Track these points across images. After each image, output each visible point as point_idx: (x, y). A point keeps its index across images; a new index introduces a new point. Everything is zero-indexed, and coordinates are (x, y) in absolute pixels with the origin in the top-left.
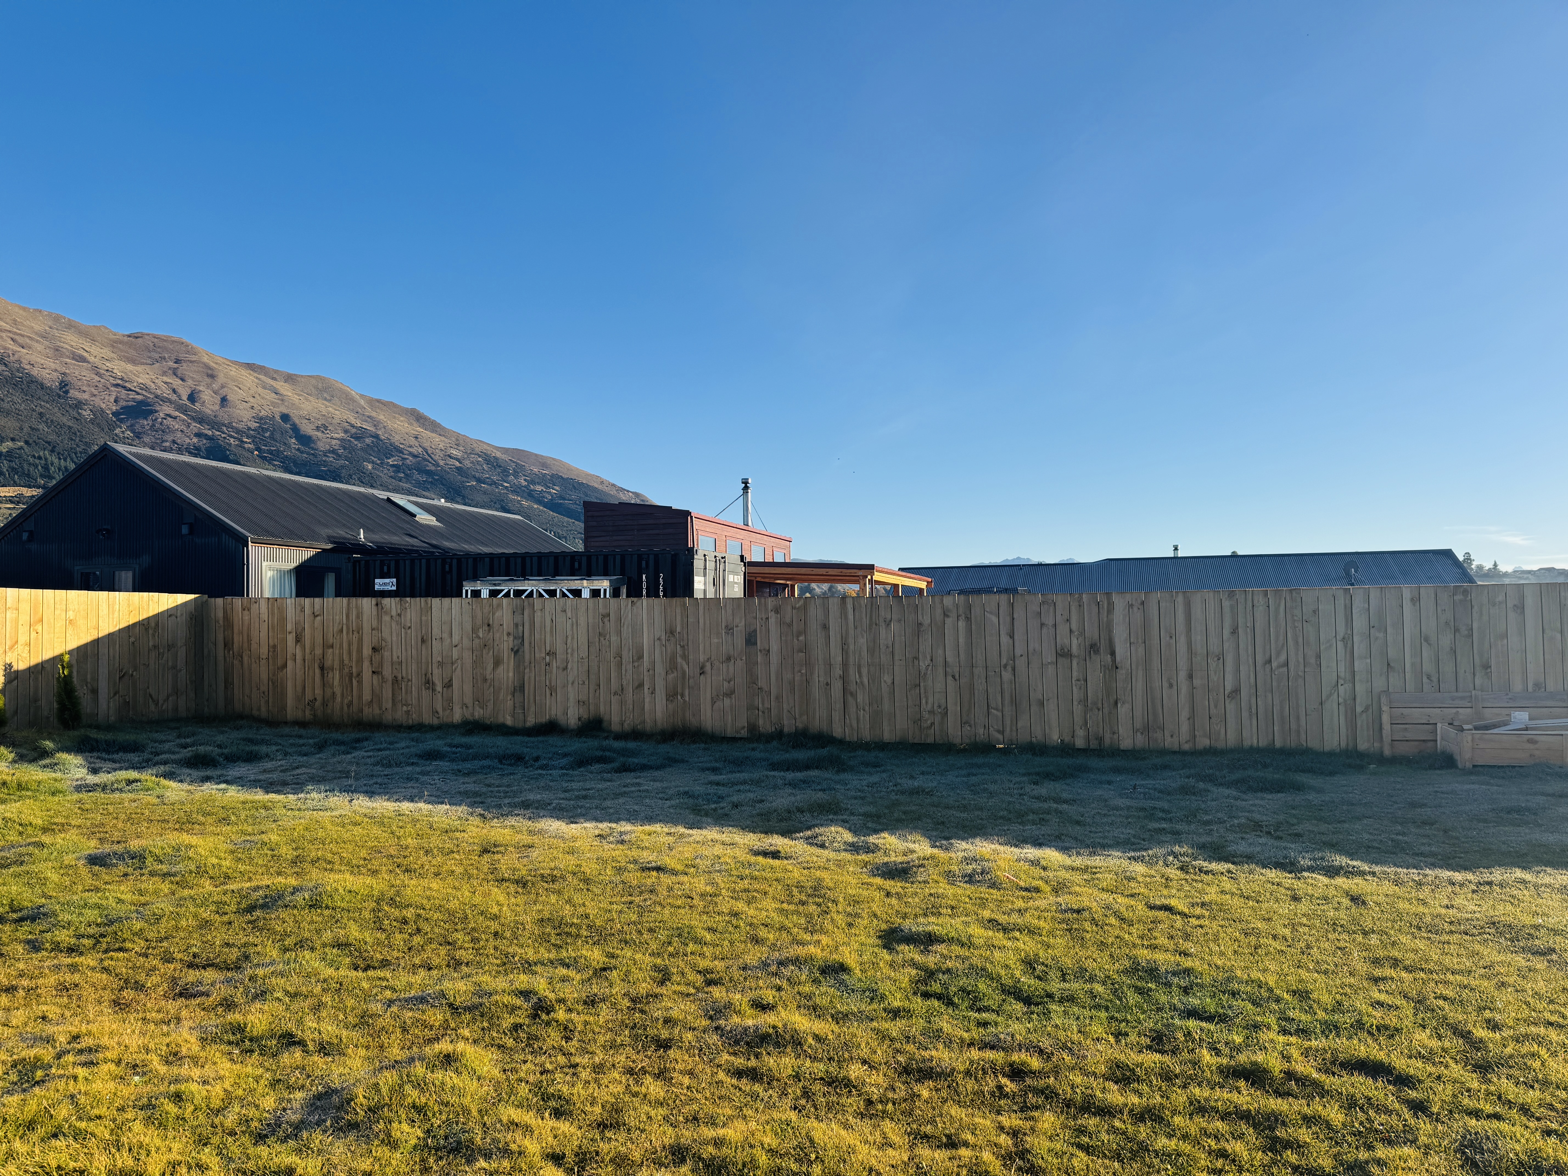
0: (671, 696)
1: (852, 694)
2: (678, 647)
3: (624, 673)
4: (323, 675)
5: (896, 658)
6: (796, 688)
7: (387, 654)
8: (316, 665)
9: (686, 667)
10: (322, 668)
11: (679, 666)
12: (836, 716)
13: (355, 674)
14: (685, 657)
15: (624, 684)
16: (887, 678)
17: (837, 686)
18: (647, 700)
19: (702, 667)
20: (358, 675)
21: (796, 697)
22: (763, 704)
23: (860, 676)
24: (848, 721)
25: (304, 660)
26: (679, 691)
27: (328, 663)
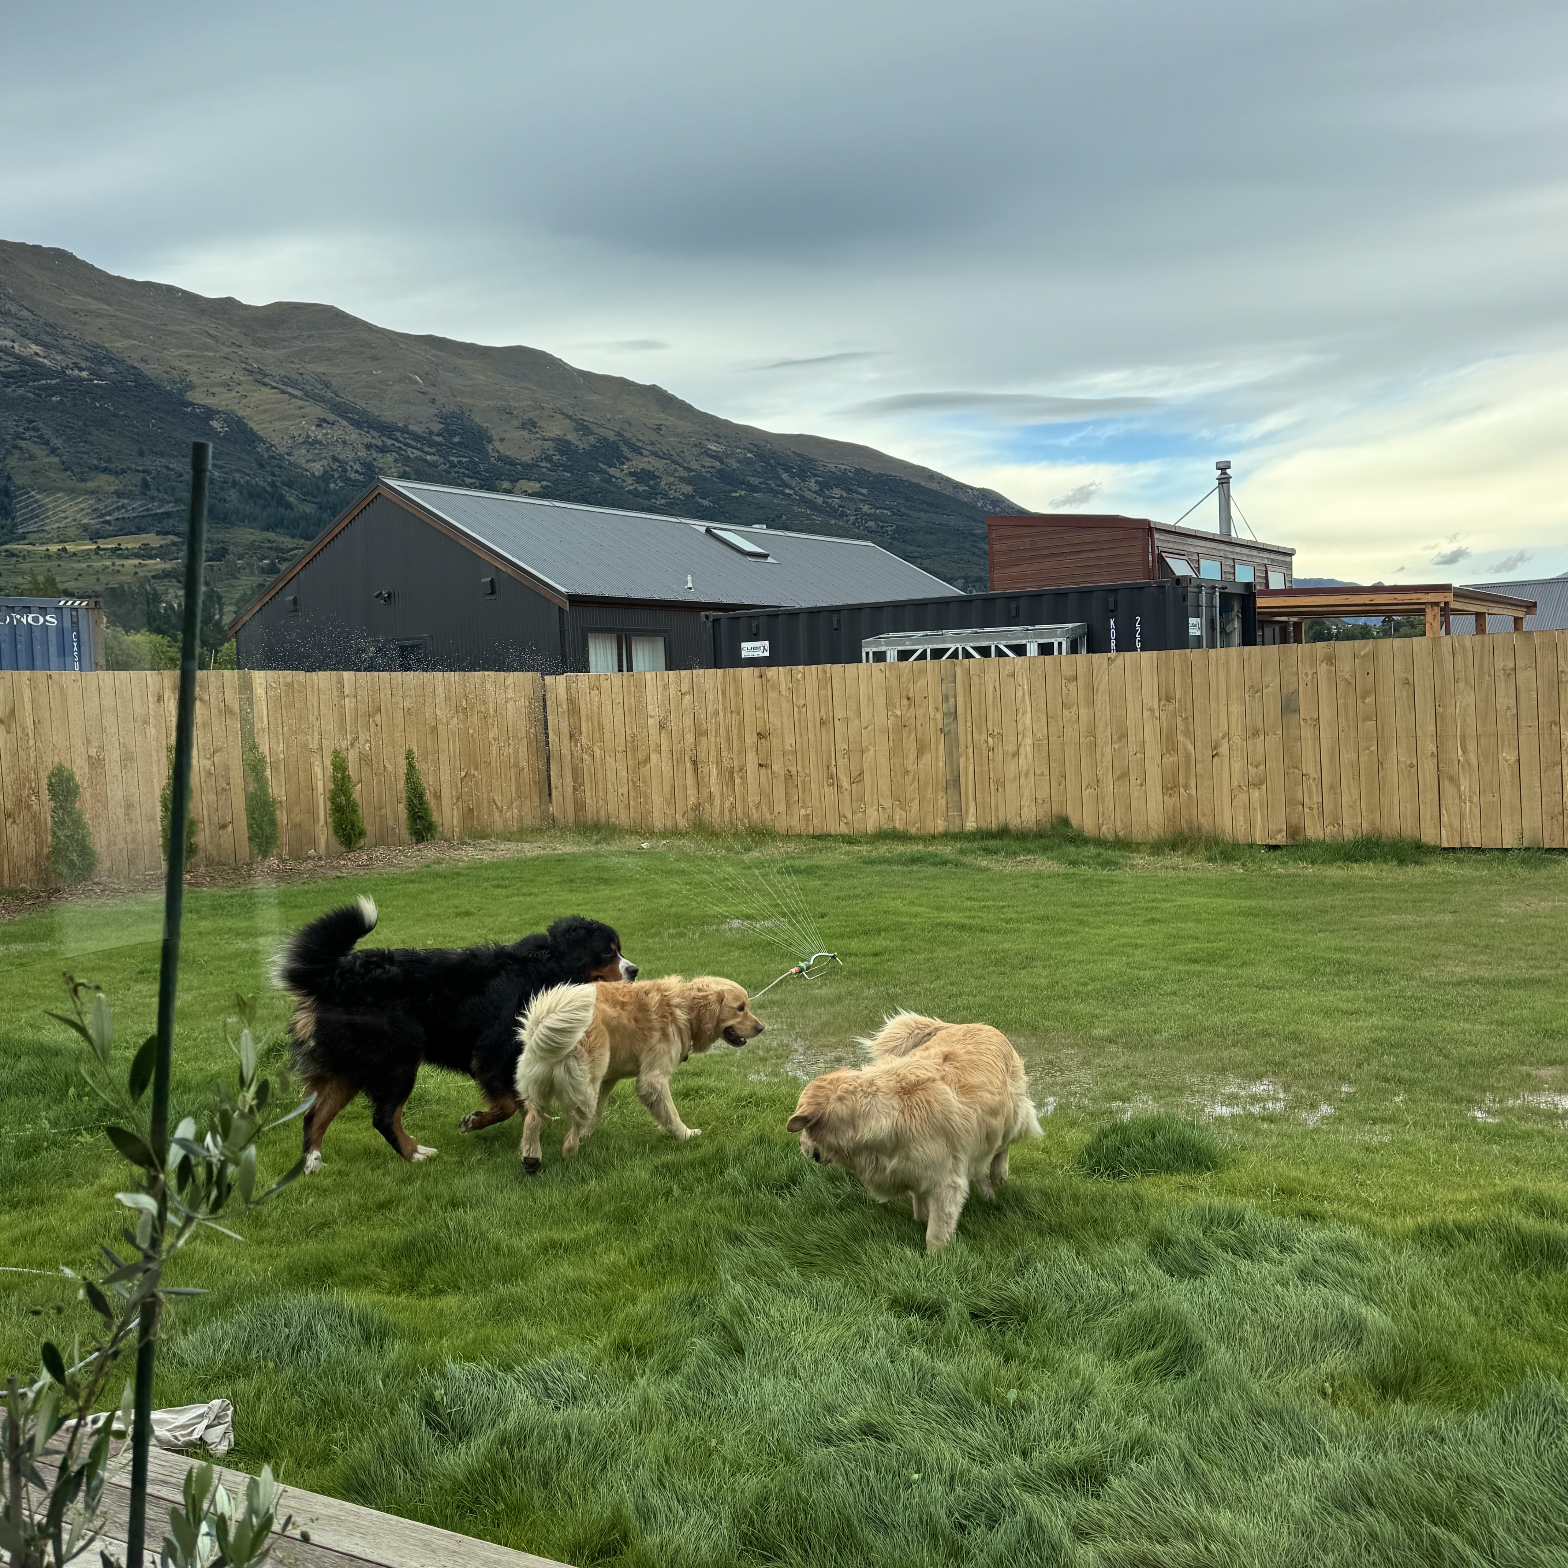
0: (1170, 787)
1: (1451, 779)
2: (1179, 719)
3: (1099, 758)
4: (696, 770)
5: (1523, 723)
6: (1362, 772)
7: (775, 741)
8: (687, 759)
9: (1191, 748)
10: (695, 763)
11: (1180, 747)
12: (1428, 812)
13: (736, 769)
14: (1190, 734)
15: (1100, 773)
16: (1508, 756)
17: (1428, 767)
18: (1134, 795)
19: (1216, 747)
20: (741, 770)
21: (1363, 785)
22: (1310, 798)
23: (1465, 752)
24: (1445, 818)
25: (672, 751)
26: (1182, 781)
27: (702, 756)
